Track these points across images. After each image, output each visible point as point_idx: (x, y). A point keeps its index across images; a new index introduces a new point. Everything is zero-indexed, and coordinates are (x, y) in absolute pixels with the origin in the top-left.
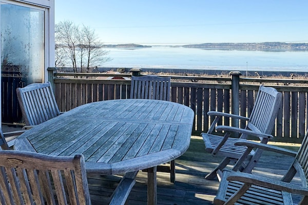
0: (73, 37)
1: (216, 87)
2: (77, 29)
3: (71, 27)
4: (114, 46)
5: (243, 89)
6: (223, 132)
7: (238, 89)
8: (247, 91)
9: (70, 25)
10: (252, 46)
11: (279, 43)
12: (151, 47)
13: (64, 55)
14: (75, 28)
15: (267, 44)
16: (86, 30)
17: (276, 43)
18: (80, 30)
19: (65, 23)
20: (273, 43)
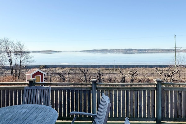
0: (10, 48)
1: (82, 89)
2: (13, 43)
3: (8, 42)
4: (39, 52)
5: (98, 90)
6: (87, 116)
7: (95, 90)
8: (101, 91)
9: (8, 40)
10: (118, 51)
11: (131, 49)
12: (61, 52)
13: (4, 59)
14: (11, 43)
15: (125, 49)
16: (19, 44)
17: (130, 49)
18: (15, 43)
19: (5, 39)
20: (129, 49)
